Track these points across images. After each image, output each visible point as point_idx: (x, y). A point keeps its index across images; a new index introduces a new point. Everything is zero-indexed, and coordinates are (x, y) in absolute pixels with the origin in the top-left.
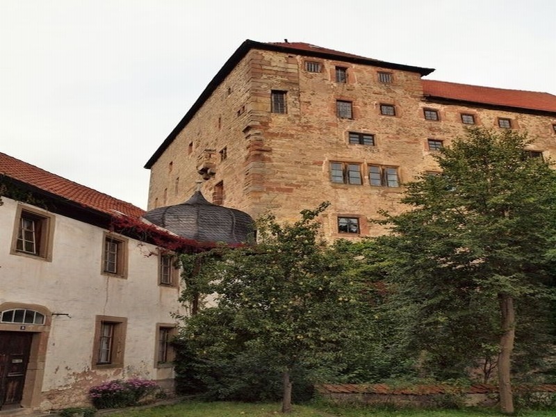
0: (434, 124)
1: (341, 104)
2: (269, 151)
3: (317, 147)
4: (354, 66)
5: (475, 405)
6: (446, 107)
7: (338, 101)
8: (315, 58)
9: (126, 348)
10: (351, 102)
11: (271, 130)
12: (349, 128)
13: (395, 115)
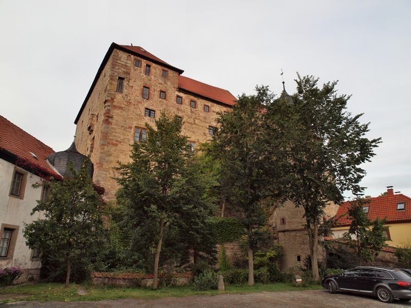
0: (180, 106)
1: (145, 88)
2: (112, 118)
3: (132, 117)
4: (154, 65)
5: (151, 285)
6: (186, 95)
7: (144, 87)
8: (139, 58)
9: (16, 246)
10: (148, 88)
11: (115, 104)
12: (146, 105)
13: (165, 99)
